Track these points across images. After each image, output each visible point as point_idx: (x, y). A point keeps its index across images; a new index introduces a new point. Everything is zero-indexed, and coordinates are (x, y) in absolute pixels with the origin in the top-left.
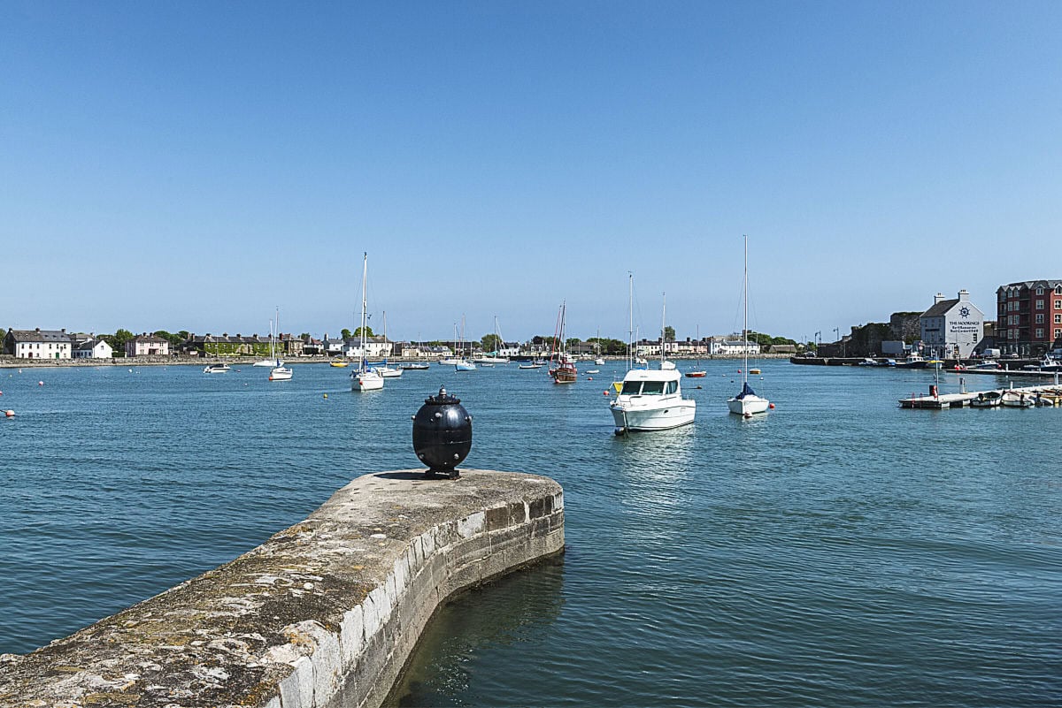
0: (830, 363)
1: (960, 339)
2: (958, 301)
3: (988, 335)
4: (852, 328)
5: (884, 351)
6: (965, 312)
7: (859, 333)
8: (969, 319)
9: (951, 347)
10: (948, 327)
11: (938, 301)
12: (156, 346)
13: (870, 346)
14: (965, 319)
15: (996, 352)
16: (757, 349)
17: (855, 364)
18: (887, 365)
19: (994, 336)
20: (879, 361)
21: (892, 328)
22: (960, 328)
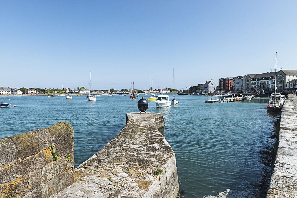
0: (186, 94)
1: (211, 89)
2: (211, 82)
3: (217, 88)
4: (190, 87)
5: (196, 92)
6: (212, 84)
7: (191, 88)
8: (213, 85)
9: (210, 91)
10: (209, 87)
11: (207, 81)
12: (33, 91)
13: (194, 91)
14: (212, 85)
15: (219, 92)
16: (170, 91)
17: (191, 95)
18: (197, 95)
19: (218, 89)
20: (195, 94)
21: (198, 87)
22: (211, 87)
